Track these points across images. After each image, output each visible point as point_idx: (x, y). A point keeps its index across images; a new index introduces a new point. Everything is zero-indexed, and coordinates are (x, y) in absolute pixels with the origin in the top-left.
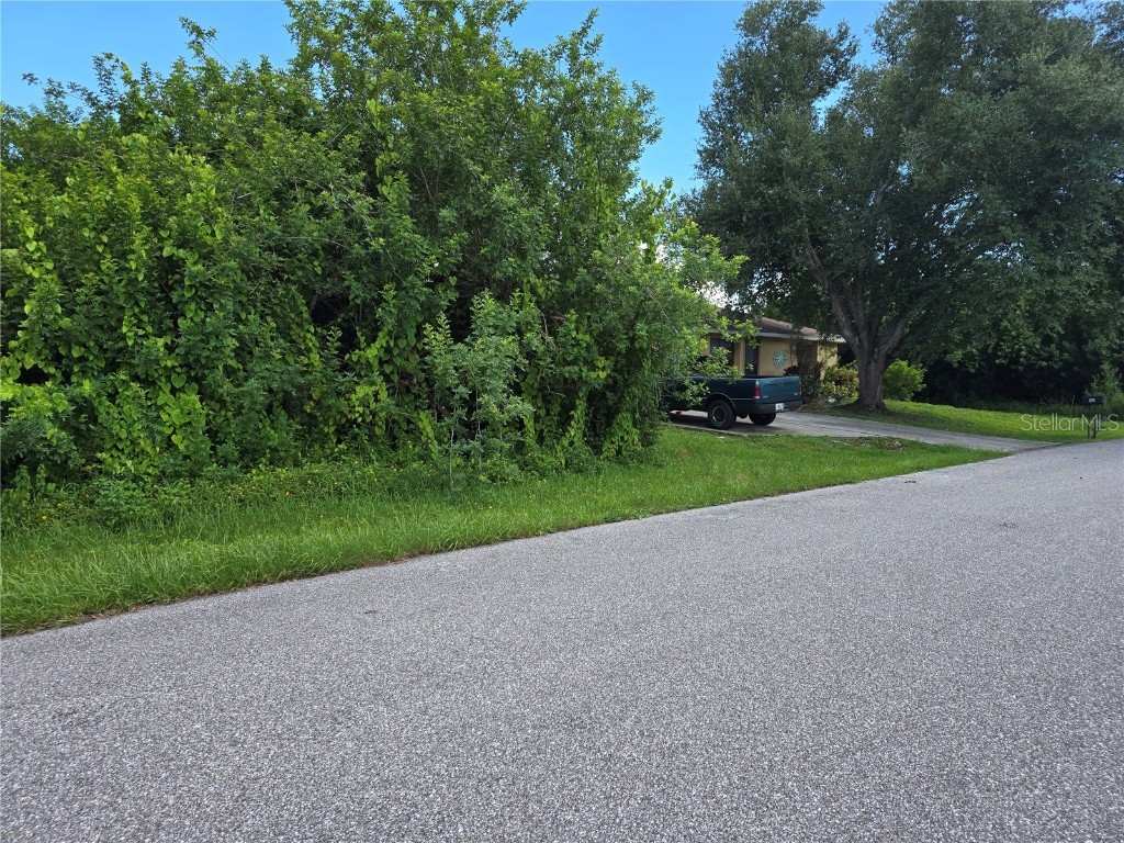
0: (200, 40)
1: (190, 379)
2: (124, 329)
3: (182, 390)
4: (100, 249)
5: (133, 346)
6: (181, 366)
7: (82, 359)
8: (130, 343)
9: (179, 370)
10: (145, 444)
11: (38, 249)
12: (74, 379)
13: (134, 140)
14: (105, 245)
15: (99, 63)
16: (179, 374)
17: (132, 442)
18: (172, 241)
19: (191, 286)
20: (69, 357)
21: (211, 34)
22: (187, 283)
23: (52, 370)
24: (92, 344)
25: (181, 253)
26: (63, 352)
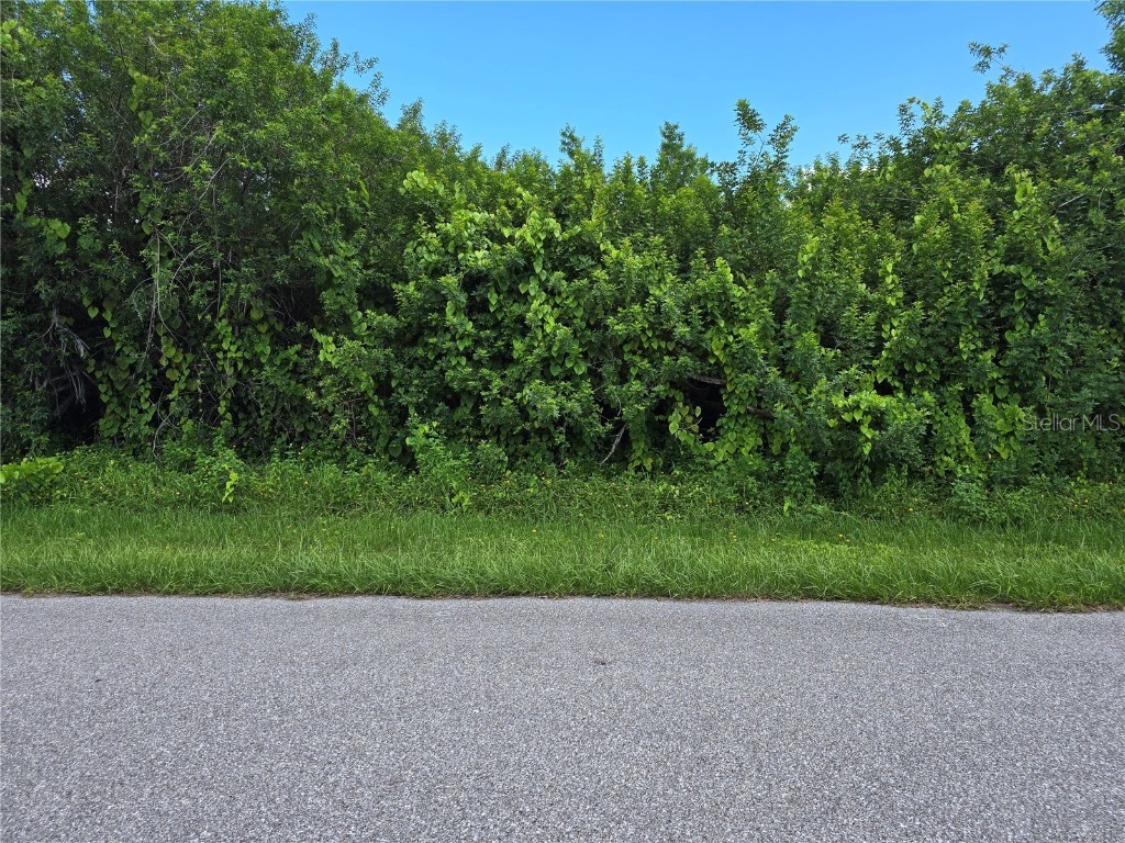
0: (987, 59)
1: (1013, 390)
2: (961, 345)
3: (1005, 400)
4: (945, 275)
5: (967, 361)
6: (1004, 377)
7: (924, 373)
8: (965, 357)
9: (1002, 381)
10: (970, 451)
11: (893, 282)
12: (914, 391)
13: (938, 171)
14: (950, 270)
15: (903, 110)
16: (1002, 385)
17: (958, 448)
18: (999, 259)
19: (1020, 300)
20: (913, 372)
21: (1002, 50)
22: (1017, 297)
23: (897, 384)
24: (932, 360)
25: (1012, 268)
26: (907, 368)
